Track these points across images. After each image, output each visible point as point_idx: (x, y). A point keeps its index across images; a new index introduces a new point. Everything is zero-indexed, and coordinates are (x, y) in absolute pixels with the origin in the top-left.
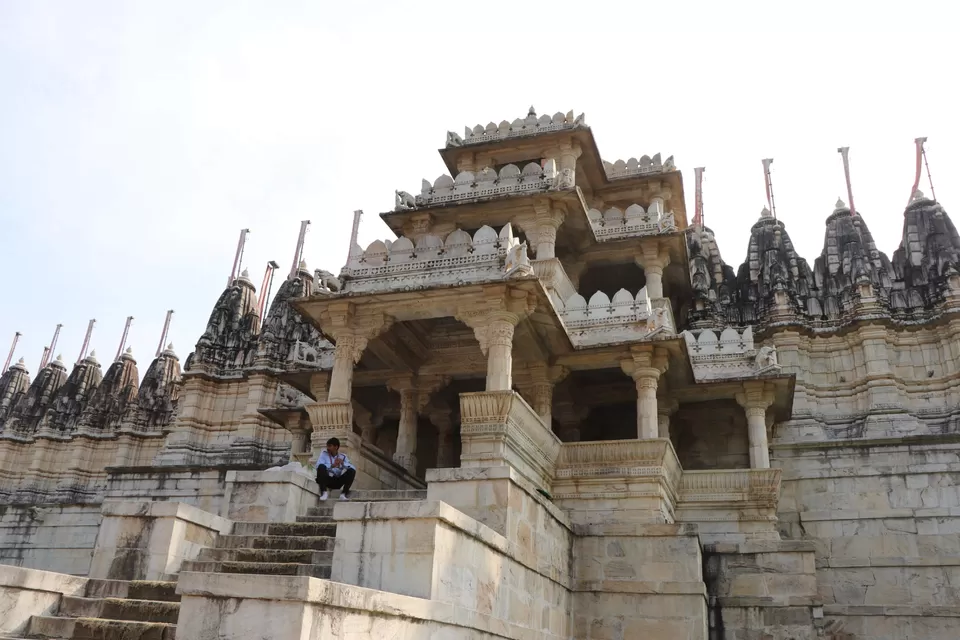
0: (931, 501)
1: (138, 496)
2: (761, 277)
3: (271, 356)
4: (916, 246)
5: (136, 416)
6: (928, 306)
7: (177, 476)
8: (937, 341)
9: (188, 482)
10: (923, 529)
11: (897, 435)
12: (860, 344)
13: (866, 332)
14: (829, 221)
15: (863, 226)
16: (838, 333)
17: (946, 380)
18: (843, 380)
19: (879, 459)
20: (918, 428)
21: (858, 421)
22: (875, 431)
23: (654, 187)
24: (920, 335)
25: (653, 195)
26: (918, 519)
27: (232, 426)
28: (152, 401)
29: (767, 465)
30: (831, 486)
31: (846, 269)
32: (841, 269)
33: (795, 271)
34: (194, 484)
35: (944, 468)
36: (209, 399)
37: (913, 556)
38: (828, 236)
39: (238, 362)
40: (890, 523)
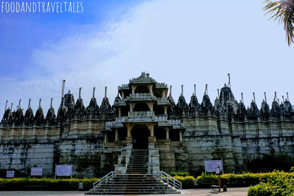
0: (203, 145)
1: (69, 144)
2: (180, 107)
4: (204, 103)
6: (205, 114)
7: (77, 140)
8: (206, 120)
9: (79, 142)
10: (202, 149)
11: (199, 135)
12: (195, 120)
13: (196, 119)
14: (192, 97)
15: (197, 99)
16: (192, 118)
17: (206, 126)
18: (192, 126)
19: (197, 139)
20: (202, 134)
21: (194, 132)
22: (196, 135)
23: (163, 90)
24: (203, 119)
25: (163, 91)
26: (201, 147)
27: (85, 130)
30: (190, 142)
31: (194, 107)
32: (193, 107)
33: (186, 106)
34: (81, 142)
35: (205, 140)
36: (79, 125)
37: (200, 152)
38: (191, 100)
40: (197, 148)
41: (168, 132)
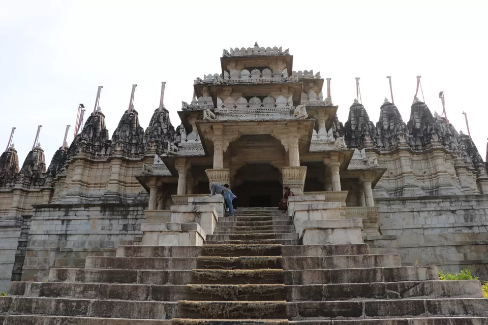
0: (429, 222)
1: (53, 220)
2: (357, 128)
3: (123, 151)
4: (417, 120)
5: (24, 180)
6: (424, 145)
7: (76, 209)
8: (427, 159)
9: (82, 213)
10: (427, 232)
11: (416, 196)
12: (399, 159)
13: (402, 154)
14: (382, 107)
15: (397, 110)
16: (389, 154)
17: (431, 175)
18: (392, 173)
19: (409, 206)
20: (422, 193)
21: (400, 190)
22: (407, 194)
23: (311, 85)
24: (421, 157)
25: (311, 88)
26: (424, 229)
27: (101, 185)
28: (31, 173)
29: (373, 205)
30: (391, 216)
31: (392, 128)
32: (389, 127)
33: (370, 126)
34: (86, 213)
35: (433, 209)
36: (87, 171)
37: (422, 243)
38: (382, 113)
39: (102, 153)
40: (415, 230)
41: (338, 173)
